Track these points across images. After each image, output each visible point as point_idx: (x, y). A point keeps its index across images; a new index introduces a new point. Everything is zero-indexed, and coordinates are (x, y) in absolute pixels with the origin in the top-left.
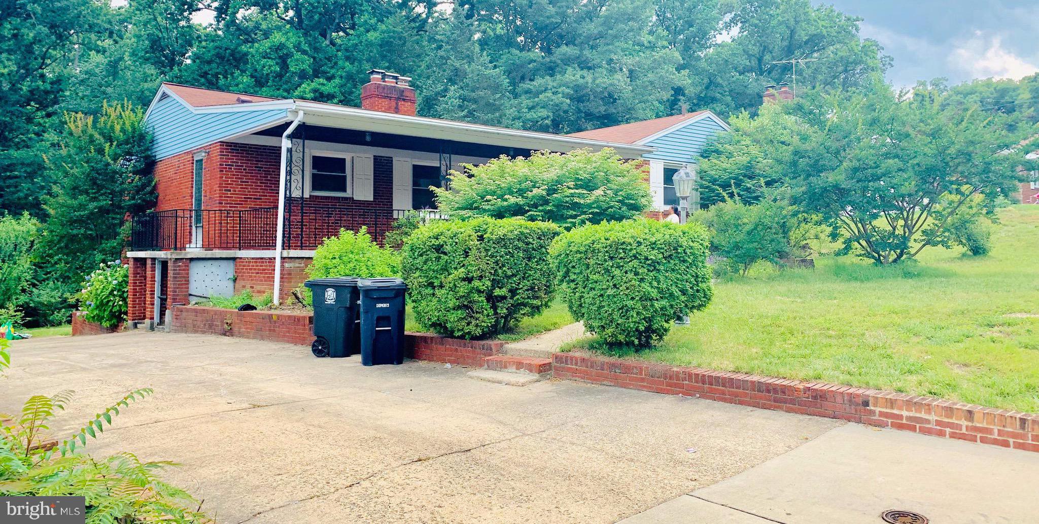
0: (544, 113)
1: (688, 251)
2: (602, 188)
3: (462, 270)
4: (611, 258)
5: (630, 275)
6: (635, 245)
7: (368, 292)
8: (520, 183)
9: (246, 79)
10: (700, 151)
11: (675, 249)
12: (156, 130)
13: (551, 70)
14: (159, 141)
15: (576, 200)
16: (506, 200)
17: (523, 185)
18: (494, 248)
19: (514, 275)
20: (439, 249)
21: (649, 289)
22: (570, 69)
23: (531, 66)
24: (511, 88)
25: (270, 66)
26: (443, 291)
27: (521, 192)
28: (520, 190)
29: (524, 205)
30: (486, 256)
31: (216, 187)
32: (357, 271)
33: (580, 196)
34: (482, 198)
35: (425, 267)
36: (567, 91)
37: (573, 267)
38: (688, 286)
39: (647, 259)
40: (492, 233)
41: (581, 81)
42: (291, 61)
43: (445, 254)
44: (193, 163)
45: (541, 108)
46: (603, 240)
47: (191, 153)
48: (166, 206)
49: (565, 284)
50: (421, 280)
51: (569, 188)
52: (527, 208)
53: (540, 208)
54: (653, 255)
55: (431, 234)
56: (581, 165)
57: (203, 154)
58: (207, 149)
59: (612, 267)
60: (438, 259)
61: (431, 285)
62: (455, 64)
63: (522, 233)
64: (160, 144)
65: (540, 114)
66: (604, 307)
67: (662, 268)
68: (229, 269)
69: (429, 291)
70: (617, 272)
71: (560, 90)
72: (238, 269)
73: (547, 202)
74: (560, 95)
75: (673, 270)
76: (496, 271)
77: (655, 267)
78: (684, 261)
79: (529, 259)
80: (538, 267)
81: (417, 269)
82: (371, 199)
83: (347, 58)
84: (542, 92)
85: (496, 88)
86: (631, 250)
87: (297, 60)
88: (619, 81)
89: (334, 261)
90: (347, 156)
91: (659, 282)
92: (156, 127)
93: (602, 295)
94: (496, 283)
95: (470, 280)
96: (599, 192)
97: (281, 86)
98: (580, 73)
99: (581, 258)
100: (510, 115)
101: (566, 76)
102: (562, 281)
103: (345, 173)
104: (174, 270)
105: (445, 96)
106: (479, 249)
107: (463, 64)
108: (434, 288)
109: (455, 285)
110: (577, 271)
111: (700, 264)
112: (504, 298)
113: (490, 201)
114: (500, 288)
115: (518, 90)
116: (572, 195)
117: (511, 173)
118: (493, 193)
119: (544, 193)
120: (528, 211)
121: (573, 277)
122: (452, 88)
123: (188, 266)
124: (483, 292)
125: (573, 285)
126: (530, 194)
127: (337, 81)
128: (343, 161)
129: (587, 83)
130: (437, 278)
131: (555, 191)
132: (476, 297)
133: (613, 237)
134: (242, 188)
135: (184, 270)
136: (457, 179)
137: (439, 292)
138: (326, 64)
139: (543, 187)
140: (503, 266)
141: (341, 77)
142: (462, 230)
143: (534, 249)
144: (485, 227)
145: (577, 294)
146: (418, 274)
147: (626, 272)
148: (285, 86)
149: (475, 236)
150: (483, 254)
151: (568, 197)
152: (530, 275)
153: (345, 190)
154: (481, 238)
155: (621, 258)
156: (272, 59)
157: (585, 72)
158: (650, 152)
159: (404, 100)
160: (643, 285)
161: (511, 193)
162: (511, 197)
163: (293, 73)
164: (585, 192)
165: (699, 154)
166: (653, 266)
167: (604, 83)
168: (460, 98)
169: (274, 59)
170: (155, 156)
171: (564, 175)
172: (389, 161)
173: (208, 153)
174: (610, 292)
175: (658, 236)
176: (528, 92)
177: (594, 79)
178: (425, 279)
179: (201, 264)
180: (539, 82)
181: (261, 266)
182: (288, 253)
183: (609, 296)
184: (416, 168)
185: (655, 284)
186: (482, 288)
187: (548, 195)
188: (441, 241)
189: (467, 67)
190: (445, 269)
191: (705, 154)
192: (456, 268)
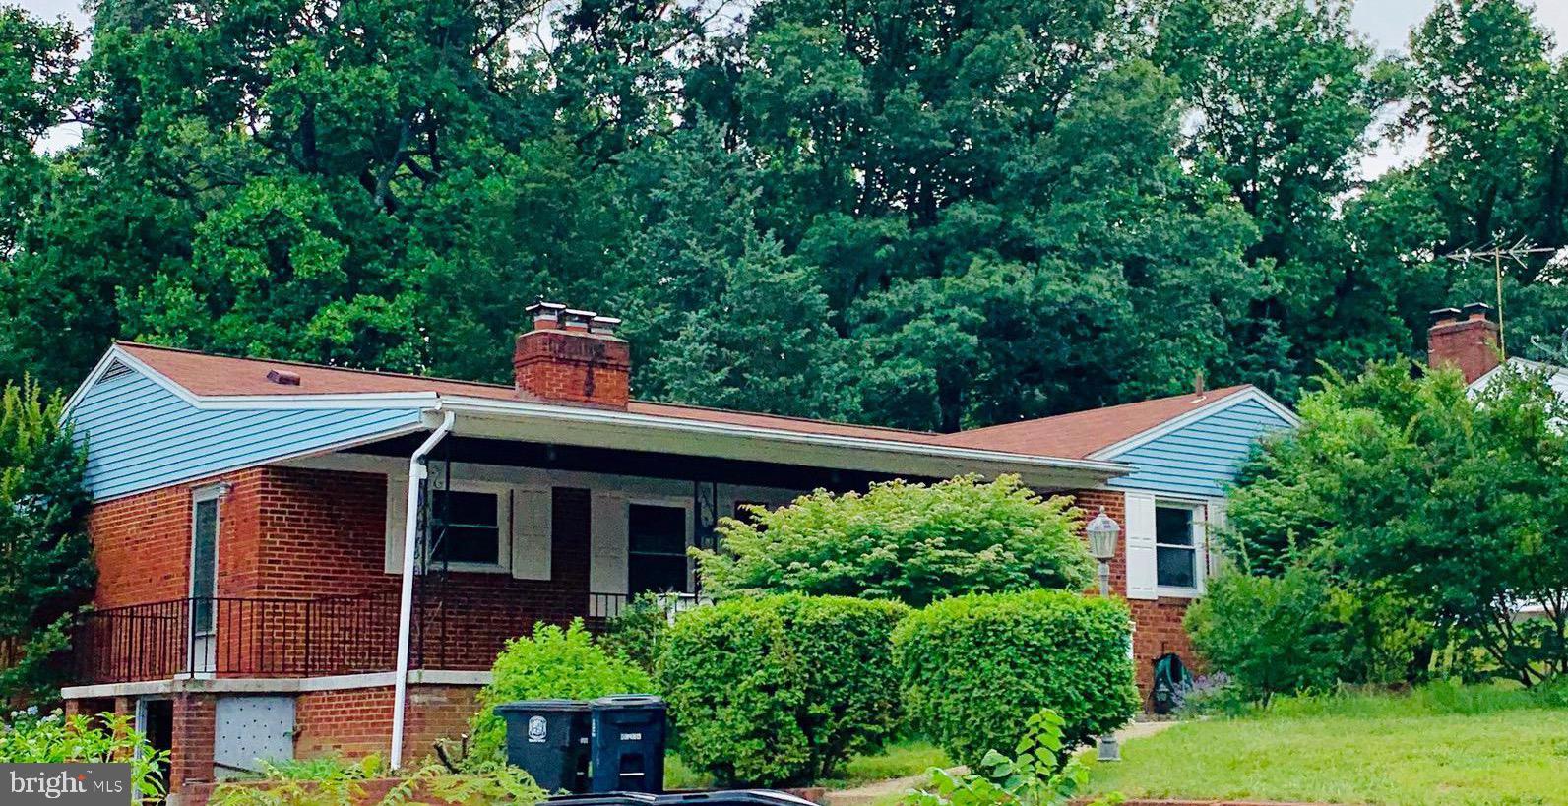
0: (914, 368)
1: (1092, 636)
2: (997, 547)
3: (761, 673)
4: (978, 644)
5: (1005, 668)
6: (1011, 624)
7: (607, 714)
8: (852, 538)
9: (185, 296)
10: (1235, 470)
11: (1072, 631)
12: (92, 440)
13: (935, 261)
14: (101, 462)
15: (948, 568)
16: (826, 569)
17: (856, 544)
18: (810, 639)
19: (840, 684)
20: (722, 642)
21: (1032, 688)
22: (978, 261)
23: (881, 253)
24: (832, 313)
25: (247, 266)
26: (730, 709)
27: (852, 555)
28: (850, 551)
29: (857, 577)
30: (795, 652)
31: (252, 556)
32: (573, 692)
33: (954, 561)
34: (784, 566)
35: (701, 672)
36: (972, 314)
37: (927, 661)
38: (1094, 688)
39: (1027, 644)
40: (805, 617)
41: (1008, 290)
42: (299, 252)
43: (732, 650)
44: (190, 508)
45: (909, 355)
46: (966, 618)
47: (188, 487)
48: (120, 595)
49: (915, 686)
50: (693, 694)
51: (937, 548)
52: (863, 583)
53: (886, 583)
54: (1037, 638)
55: (709, 620)
56: (959, 507)
57: (223, 491)
58: (232, 481)
59: (979, 656)
60: (721, 658)
61: (708, 701)
62: (698, 258)
63: (853, 617)
64: (105, 469)
65: (904, 373)
66: (969, 716)
67: (1051, 658)
68: (283, 716)
69: (707, 710)
70: (984, 664)
71: (953, 313)
72: (304, 714)
73: (896, 573)
74: (954, 325)
75: (1070, 663)
76: (812, 675)
77: (1041, 657)
78: (1087, 650)
79: (865, 658)
80: (879, 672)
81: (687, 676)
82: (548, 577)
83: (430, 241)
84: (907, 318)
85: (798, 314)
86: (1004, 631)
87: (312, 250)
88: (1100, 288)
89: (531, 677)
90: (500, 489)
91: (1047, 680)
92: (92, 433)
93: (966, 700)
94: (812, 695)
95: (770, 689)
96: (988, 555)
97: (269, 311)
98: (1004, 269)
99: (936, 645)
100: (831, 377)
101: (969, 277)
102: (910, 685)
103: (495, 523)
104: (188, 715)
105: (675, 336)
106: (785, 641)
107: (718, 257)
108: (713, 707)
109: (748, 700)
110: (931, 666)
111: (1116, 657)
112: (824, 718)
113: (797, 570)
114: (819, 703)
115: (852, 315)
116: (942, 560)
117: (835, 522)
118: (803, 558)
119: (893, 556)
120: (865, 588)
121: (926, 675)
122: (693, 316)
123: (214, 709)
124: (791, 709)
125: (926, 688)
126: (866, 559)
127: (409, 299)
128: (492, 498)
129: (1021, 294)
130: (718, 689)
131: (912, 553)
132: (781, 715)
133: (979, 613)
134: (300, 557)
135: (205, 715)
136: (736, 534)
137: (721, 712)
138: (376, 256)
139: (891, 546)
140: (823, 667)
141: (417, 288)
142: (759, 613)
143: (871, 644)
144: (794, 607)
145: (933, 700)
146: (688, 683)
147: (999, 664)
148: (278, 312)
149: (778, 620)
150: (792, 649)
151: (935, 563)
152: (865, 685)
153: (494, 560)
154: (789, 624)
155: (992, 644)
156: (251, 248)
157: (1014, 268)
158: (1120, 474)
159: (604, 366)
160: (1023, 682)
161: (835, 557)
162: (834, 563)
163: (303, 281)
164: (964, 554)
165: (1232, 478)
166: (1039, 652)
167: (1063, 293)
168: (709, 339)
169: (257, 248)
170: (92, 494)
171: (928, 524)
172: (585, 495)
173: (232, 488)
174: (976, 693)
175: (1045, 612)
176: (873, 317)
177: (1039, 285)
178: (700, 693)
179: (235, 705)
180: (901, 293)
181: (358, 704)
182: (420, 675)
183: (975, 699)
184: (635, 511)
185: (1041, 681)
186: (791, 701)
187: (900, 559)
188: (725, 630)
189: (726, 265)
190: (732, 675)
191: (1244, 479)
192: (749, 673)
